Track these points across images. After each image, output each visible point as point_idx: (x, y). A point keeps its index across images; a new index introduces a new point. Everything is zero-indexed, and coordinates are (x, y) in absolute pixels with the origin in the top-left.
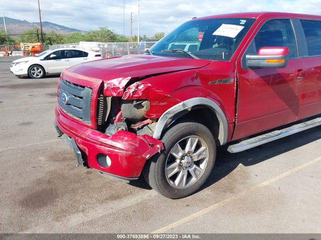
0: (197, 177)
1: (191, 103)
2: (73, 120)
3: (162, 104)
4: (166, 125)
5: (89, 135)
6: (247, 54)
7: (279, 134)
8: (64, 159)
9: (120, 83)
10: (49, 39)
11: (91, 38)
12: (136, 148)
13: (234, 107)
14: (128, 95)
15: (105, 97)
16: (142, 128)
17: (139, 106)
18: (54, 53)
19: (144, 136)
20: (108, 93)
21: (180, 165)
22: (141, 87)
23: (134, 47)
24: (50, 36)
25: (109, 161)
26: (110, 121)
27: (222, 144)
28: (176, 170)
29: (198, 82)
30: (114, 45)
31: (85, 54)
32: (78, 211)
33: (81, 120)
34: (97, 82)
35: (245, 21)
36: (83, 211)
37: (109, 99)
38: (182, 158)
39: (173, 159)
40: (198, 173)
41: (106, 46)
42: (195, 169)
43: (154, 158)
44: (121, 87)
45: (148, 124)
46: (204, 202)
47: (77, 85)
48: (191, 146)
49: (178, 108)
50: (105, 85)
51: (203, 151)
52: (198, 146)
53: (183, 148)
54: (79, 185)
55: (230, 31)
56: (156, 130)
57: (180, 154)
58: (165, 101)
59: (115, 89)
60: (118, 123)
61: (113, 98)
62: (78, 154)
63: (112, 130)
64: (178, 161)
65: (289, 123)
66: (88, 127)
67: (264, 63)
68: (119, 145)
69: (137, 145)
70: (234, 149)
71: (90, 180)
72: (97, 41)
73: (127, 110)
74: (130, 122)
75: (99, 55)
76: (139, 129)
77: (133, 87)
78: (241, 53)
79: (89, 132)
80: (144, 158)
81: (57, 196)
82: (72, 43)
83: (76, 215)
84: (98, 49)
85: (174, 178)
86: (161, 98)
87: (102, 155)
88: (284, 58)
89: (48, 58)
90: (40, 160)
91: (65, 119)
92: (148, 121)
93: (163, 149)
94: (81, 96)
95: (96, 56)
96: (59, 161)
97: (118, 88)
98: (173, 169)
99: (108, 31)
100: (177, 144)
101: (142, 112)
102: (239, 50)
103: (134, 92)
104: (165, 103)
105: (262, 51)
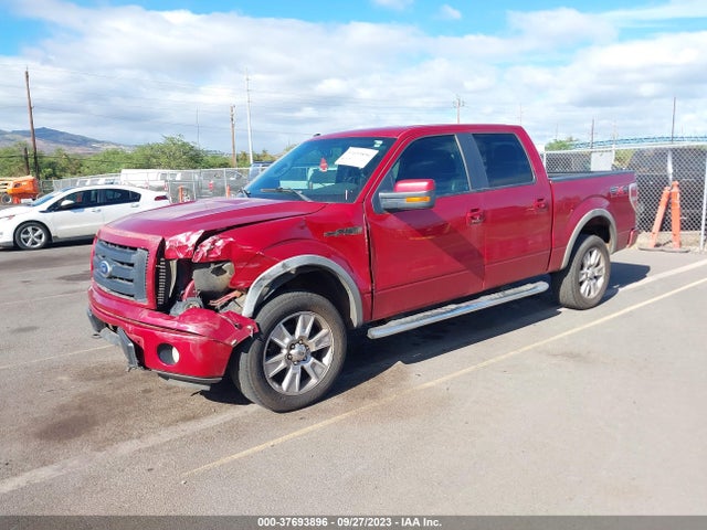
0: (317, 377)
1: (293, 263)
2: (120, 300)
3: (252, 266)
4: (261, 297)
5: (144, 319)
6: (380, 190)
7: (452, 310)
8: (103, 377)
9: (188, 239)
10: (51, 165)
11: (147, 161)
12: (216, 330)
13: (368, 269)
14: (200, 255)
15: (168, 261)
16: (226, 305)
17: (219, 272)
18: (68, 197)
19: (227, 314)
20: (171, 255)
21: (289, 358)
22: (220, 243)
23: (239, 177)
24: (52, 160)
25: (176, 355)
26: (176, 297)
27: (355, 325)
28: (282, 365)
29: (307, 233)
30: (196, 175)
31: (135, 197)
32: (130, 438)
33: (132, 299)
34: (155, 240)
35: (381, 142)
36: (139, 437)
37: (174, 264)
38: (291, 347)
39: (276, 349)
40: (319, 370)
41: (178, 178)
42: (314, 364)
43: (244, 346)
44: (190, 245)
45: (235, 298)
46: (328, 413)
47: (126, 247)
48: (304, 327)
49: (276, 270)
50: (167, 243)
51: (326, 336)
52: (316, 329)
53: (292, 332)
54: (131, 408)
55: (358, 158)
56: (246, 305)
57: (287, 340)
58: (256, 262)
59: (182, 248)
60: (190, 299)
61: (180, 262)
62: (129, 348)
63: (178, 309)
64: (285, 352)
65: (471, 293)
66: (143, 307)
67: (405, 203)
68: (191, 328)
69: (217, 327)
70: (376, 333)
71: (149, 400)
72: (158, 166)
73: (201, 279)
74: (207, 297)
75: (164, 198)
76: (222, 307)
77: (207, 243)
78: (371, 188)
79: (145, 314)
80: (229, 346)
81: (95, 423)
82: (104, 172)
83: (129, 442)
84: (162, 183)
85: (279, 377)
86: (251, 258)
87: (166, 347)
88: (429, 194)
89: (56, 207)
90: (61, 381)
91: (107, 300)
92: (235, 293)
93: (257, 331)
94: (131, 262)
95: (158, 198)
96: (94, 379)
97: (187, 246)
98: (278, 363)
99: (184, 144)
100: (281, 324)
101: (223, 280)
102: (370, 185)
103: (209, 251)
104: (257, 265)
105: (402, 185)
